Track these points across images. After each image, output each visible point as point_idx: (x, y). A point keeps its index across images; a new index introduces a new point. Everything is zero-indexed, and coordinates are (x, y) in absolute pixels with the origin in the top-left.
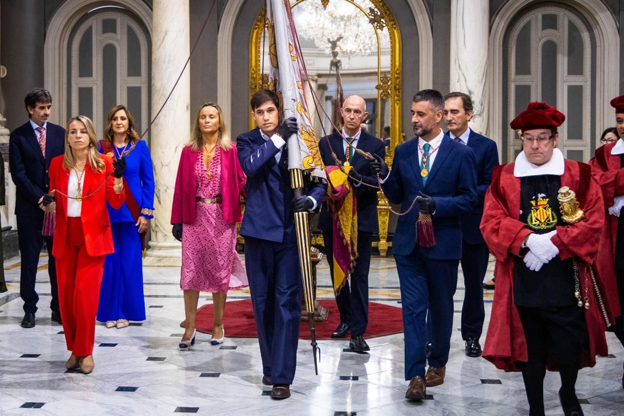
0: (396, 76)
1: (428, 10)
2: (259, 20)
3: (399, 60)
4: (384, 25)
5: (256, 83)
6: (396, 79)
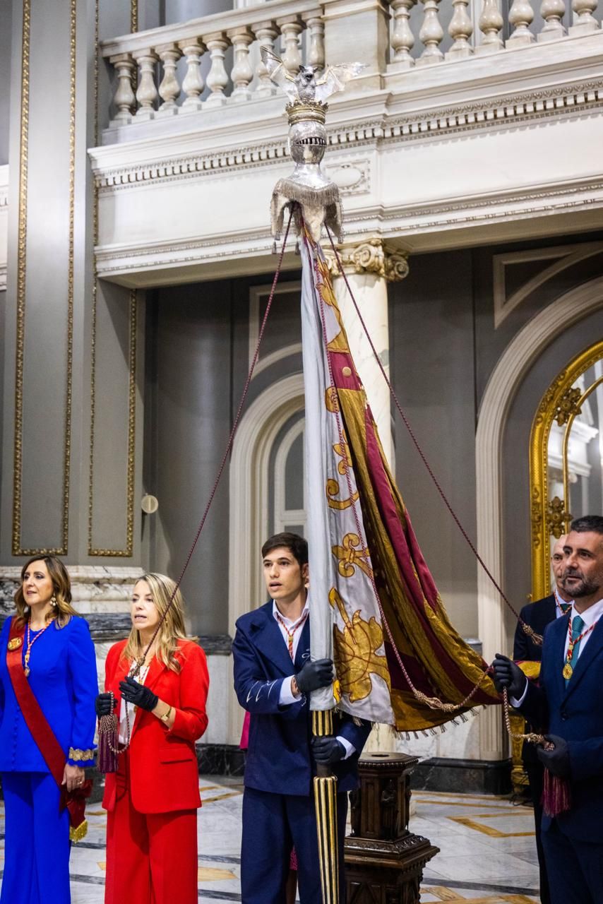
2: (542, 409)
5: (541, 511)
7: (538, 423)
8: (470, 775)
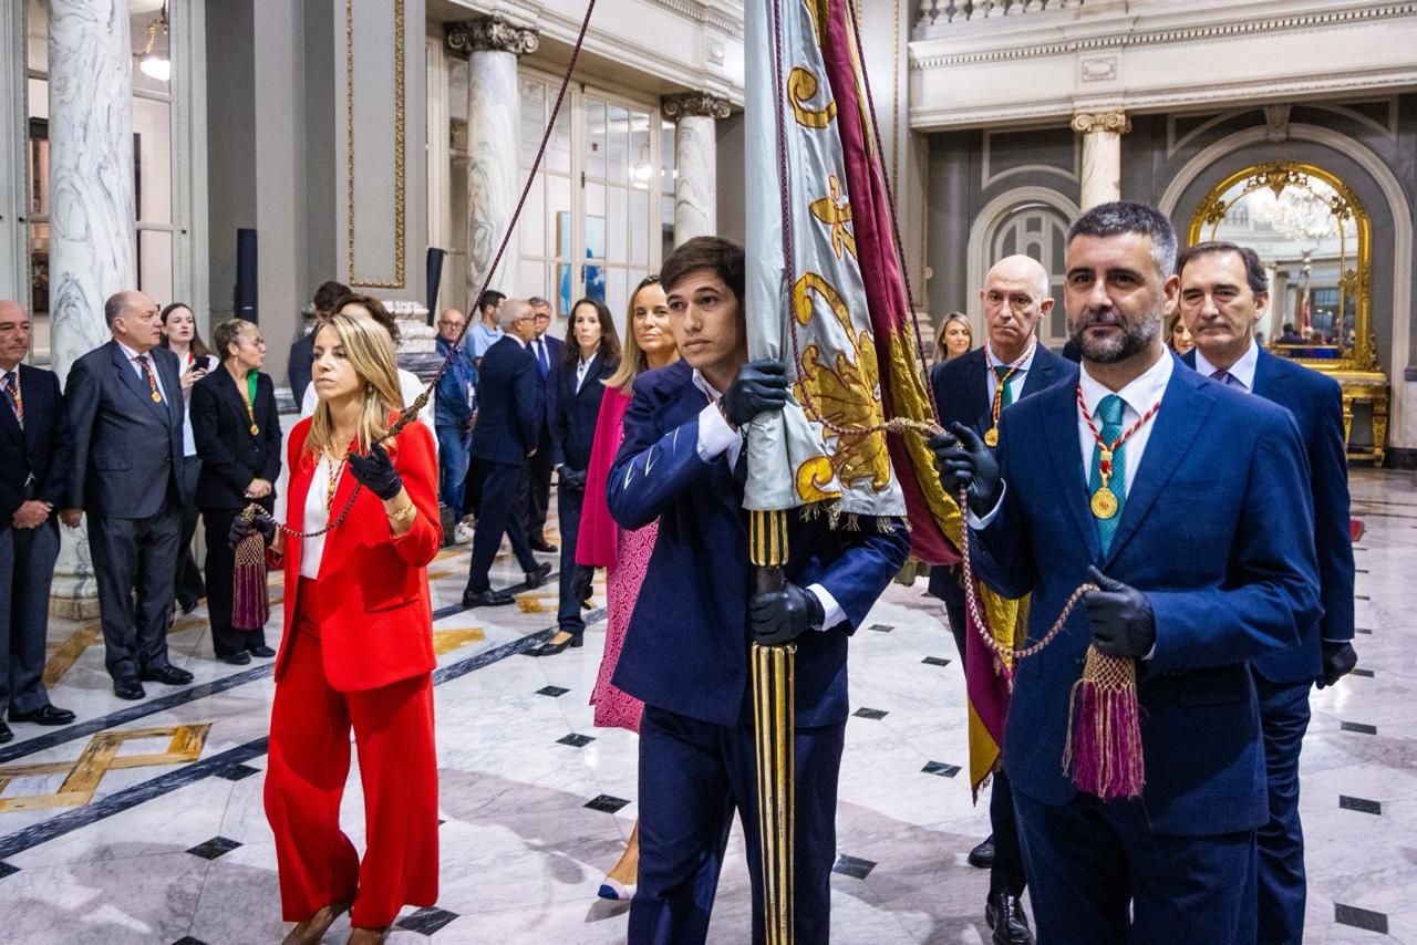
0: (1364, 270)
1: (1408, 195)
2: (1197, 215)
3: (1369, 253)
4: (1350, 215)
6: (1364, 274)
7: (1194, 225)
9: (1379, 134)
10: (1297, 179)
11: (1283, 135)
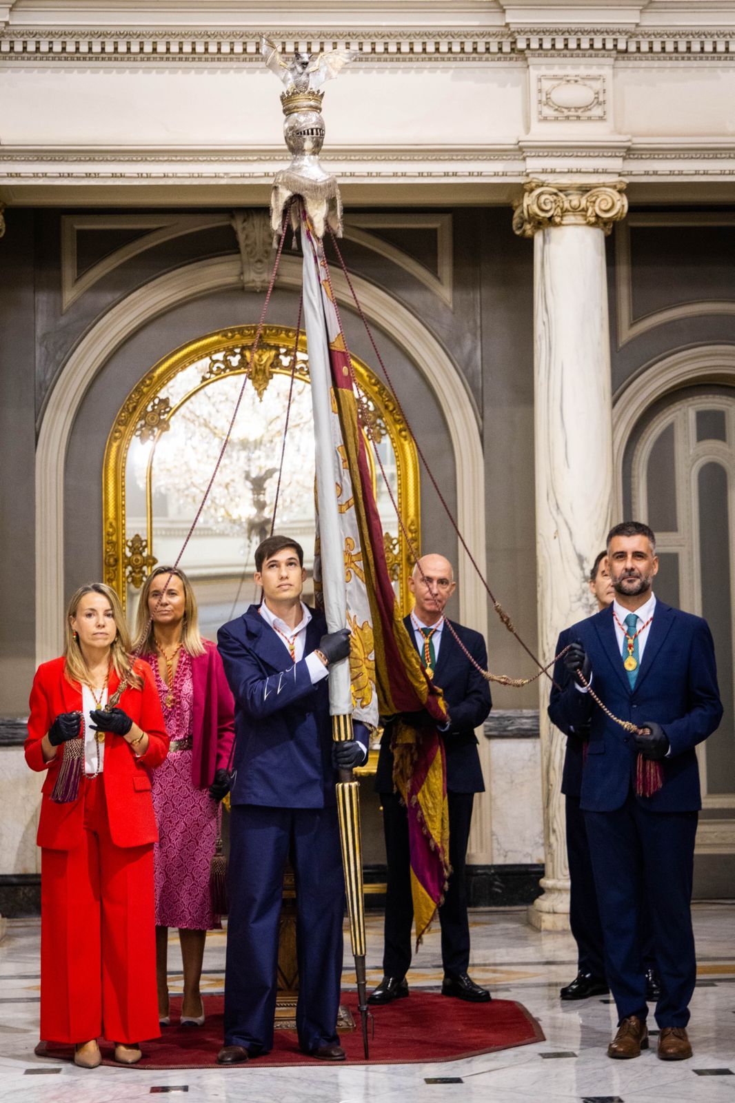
0: (410, 536)
1: (474, 400)
2: (122, 421)
3: (416, 503)
4: (383, 432)
5: (117, 552)
6: (409, 542)
7: (116, 439)
8: (24, 893)
9: (422, 287)
10: (294, 362)
11: (269, 277)
